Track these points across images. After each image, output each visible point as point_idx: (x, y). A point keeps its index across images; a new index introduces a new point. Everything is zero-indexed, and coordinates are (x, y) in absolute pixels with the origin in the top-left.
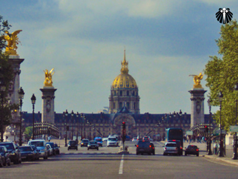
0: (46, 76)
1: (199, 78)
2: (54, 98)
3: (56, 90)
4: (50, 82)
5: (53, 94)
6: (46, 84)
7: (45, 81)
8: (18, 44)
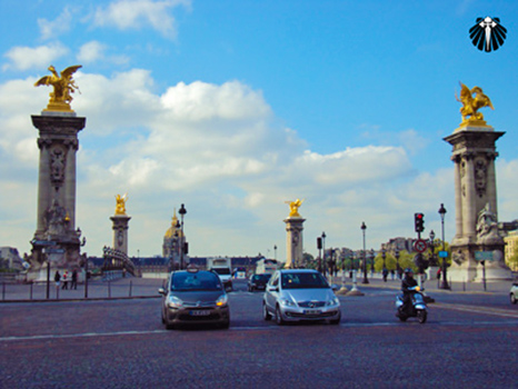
0: (118, 202)
1: (296, 205)
2: (127, 228)
3: (129, 219)
4: (122, 210)
5: (126, 223)
6: (118, 212)
7: (116, 208)
8: (73, 91)
